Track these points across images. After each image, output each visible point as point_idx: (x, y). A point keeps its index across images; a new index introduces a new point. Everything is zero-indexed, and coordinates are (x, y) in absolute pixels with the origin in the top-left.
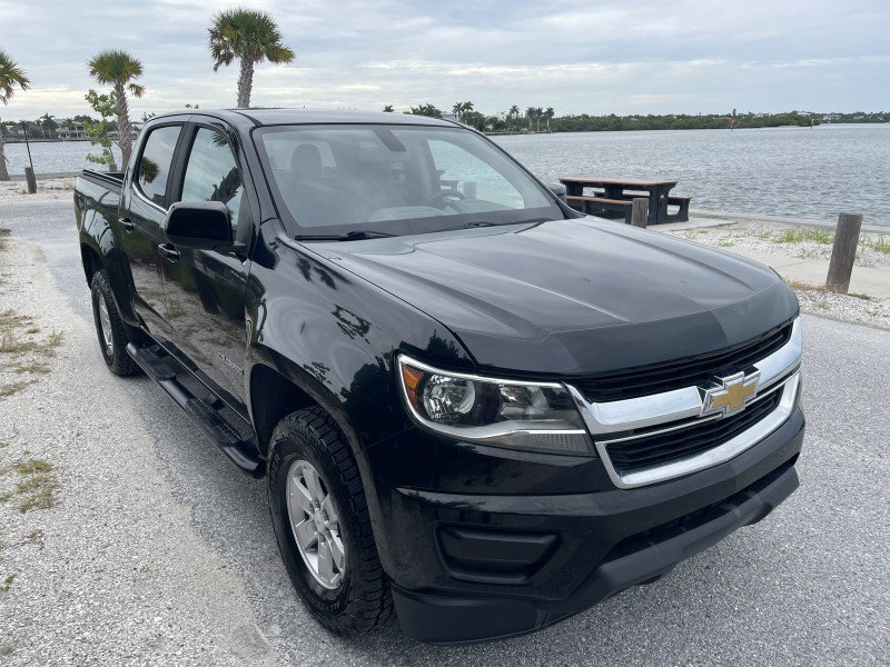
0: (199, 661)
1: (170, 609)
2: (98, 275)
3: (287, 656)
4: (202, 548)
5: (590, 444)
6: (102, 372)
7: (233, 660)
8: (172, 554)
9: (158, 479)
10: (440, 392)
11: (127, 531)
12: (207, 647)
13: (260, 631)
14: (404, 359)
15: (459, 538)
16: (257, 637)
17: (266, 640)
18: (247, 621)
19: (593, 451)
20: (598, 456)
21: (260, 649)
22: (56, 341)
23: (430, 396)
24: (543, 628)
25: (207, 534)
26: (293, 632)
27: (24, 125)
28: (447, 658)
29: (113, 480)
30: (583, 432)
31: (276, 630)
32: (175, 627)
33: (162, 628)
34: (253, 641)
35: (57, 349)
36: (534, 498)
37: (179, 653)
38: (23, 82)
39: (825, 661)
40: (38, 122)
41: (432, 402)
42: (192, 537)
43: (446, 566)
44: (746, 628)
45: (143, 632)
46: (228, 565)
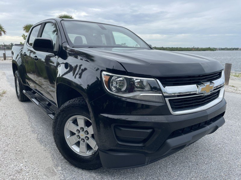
0: (33, 177)
1: (26, 162)
2: (16, 72)
3: (63, 176)
4: (39, 145)
5: (163, 99)
6: (16, 100)
7: (44, 177)
8: (29, 147)
9: (28, 127)
10: (115, 84)
11: (16, 140)
12: (36, 173)
13: (54, 168)
14: (104, 73)
15: (121, 130)
16: (53, 170)
17: (56, 171)
18: (50, 166)
19: (164, 101)
20: (166, 103)
21: (54, 174)
22: (4, 93)
23: (112, 85)
24: (148, 164)
25: (41, 141)
26: (65, 169)
27: (5, 46)
28: (115, 176)
29: (14, 127)
30: (161, 95)
31: (60, 168)
32: (27, 167)
33: (23, 167)
34: (52, 171)
35: (4, 95)
36: (146, 116)
37: (27, 175)
38: (4, 32)
39: (235, 177)
40: (9, 45)
41: (113, 87)
42: (36, 142)
43: (116, 140)
44: (209, 168)
45: (17, 168)
46: (47, 150)
